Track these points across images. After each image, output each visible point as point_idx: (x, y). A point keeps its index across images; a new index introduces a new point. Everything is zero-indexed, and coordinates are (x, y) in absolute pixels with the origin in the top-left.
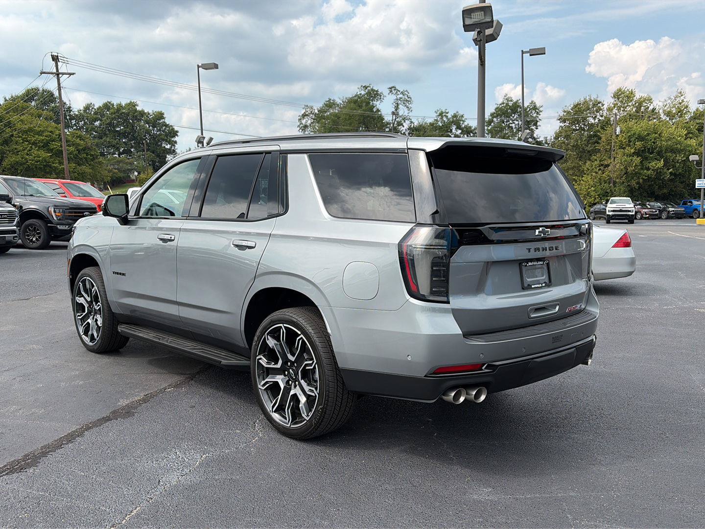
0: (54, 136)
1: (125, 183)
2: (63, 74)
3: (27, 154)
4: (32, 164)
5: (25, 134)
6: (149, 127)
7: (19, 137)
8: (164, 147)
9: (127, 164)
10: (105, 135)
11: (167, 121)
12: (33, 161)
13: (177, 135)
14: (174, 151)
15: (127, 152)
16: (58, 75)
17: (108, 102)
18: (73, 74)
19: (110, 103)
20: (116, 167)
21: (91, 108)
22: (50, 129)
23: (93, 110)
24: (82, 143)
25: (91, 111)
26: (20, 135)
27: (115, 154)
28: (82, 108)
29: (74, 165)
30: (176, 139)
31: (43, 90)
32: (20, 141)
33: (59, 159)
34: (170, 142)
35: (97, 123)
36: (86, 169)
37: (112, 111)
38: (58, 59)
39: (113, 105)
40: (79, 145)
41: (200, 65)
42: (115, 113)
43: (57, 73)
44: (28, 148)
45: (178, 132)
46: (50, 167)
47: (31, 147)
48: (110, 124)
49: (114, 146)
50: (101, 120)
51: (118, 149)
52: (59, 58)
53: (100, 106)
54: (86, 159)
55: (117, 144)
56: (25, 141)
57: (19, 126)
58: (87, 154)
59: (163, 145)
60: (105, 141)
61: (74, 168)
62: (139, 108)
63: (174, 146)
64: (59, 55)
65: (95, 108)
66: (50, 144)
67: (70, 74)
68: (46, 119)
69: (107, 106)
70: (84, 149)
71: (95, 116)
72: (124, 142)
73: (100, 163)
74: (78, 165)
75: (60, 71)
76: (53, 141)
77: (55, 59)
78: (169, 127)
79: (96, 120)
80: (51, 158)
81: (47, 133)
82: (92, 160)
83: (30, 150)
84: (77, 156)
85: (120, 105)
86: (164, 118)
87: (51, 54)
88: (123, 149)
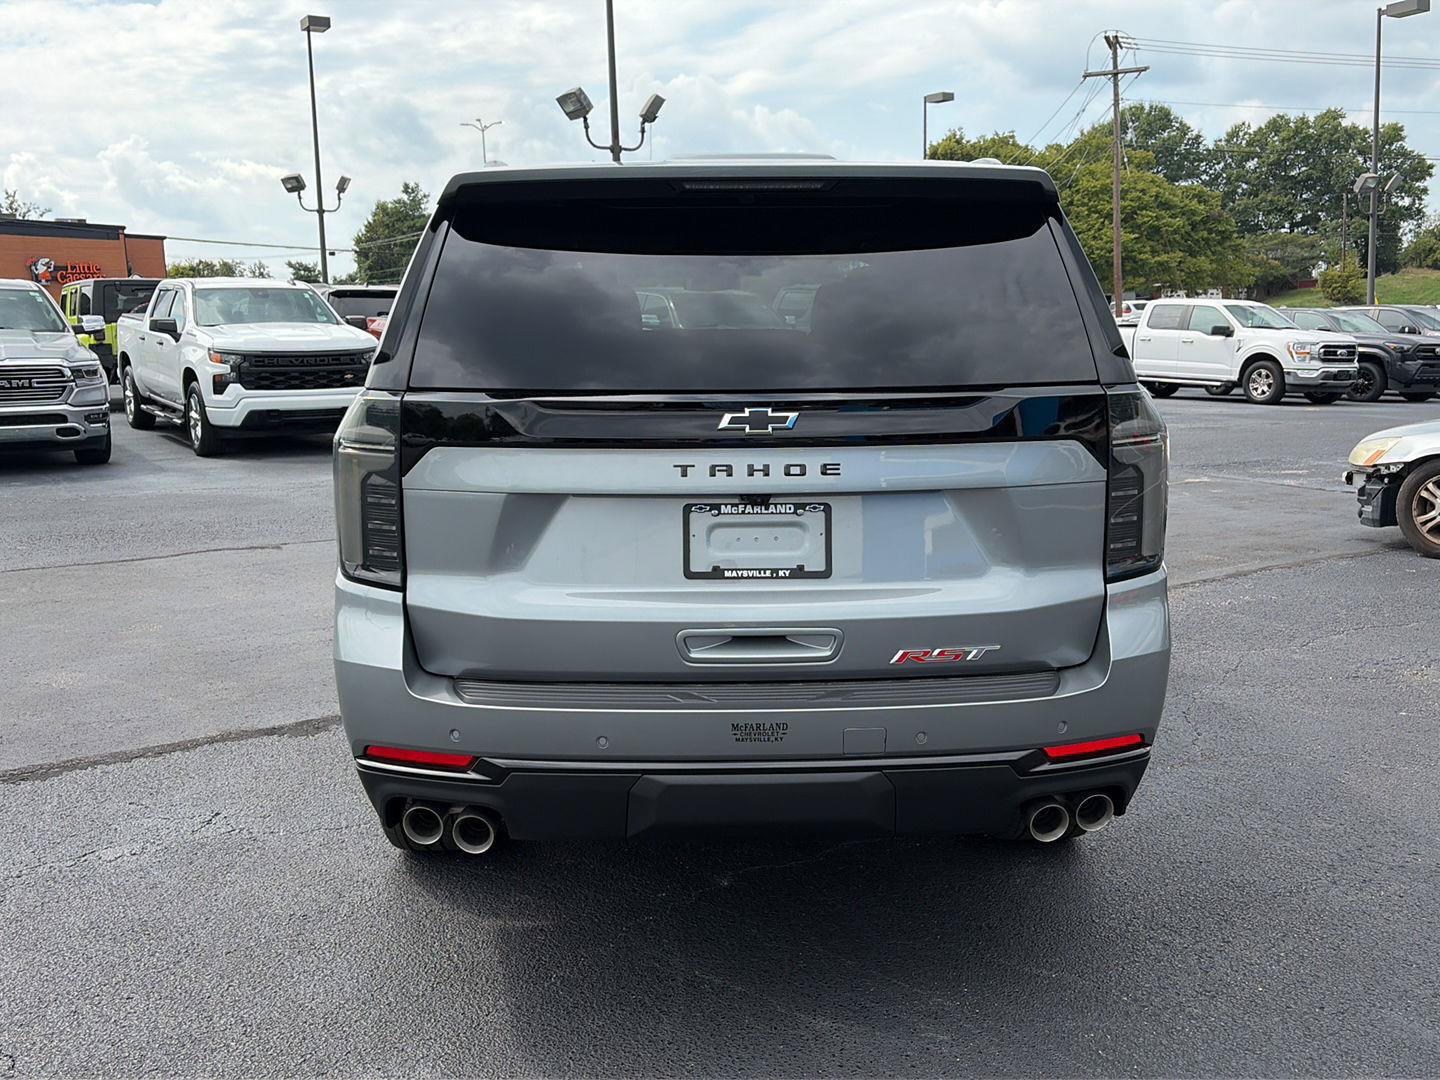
0: (1146, 198)
1: (1296, 288)
2: (1126, 72)
3: (1095, 238)
4: (1101, 257)
5: (1095, 199)
6: (1365, 162)
7: (1083, 205)
8: (1396, 203)
9: (1301, 246)
10: (1266, 187)
11: (1408, 145)
12: (1102, 250)
13: (1431, 175)
14: (1419, 211)
15: (1311, 221)
16: (1115, 75)
17: (1279, 116)
18: (1145, 69)
19: (1282, 117)
20: (1279, 254)
21: (1241, 134)
22: (1140, 186)
23: (1246, 136)
24: (1202, 208)
25: (1243, 139)
26: (1086, 201)
27: (1284, 227)
28: (1224, 136)
29: (1181, 254)
30: (1428, 183)
31: (1151, 107)
32: (1082, 211)
33: (1151, 243)
34: (1410, 192)
35: (1251, 164)
36: (1204, 263)
37: (1284, 134)
38: (1118, 42)
39: (1288, 122)
40: (1194, 213)
41: (1384, 8)
42: (1289, 139)
43: (1115, 71)
44: (1097, 226)
45: (1432, 168)
46: (1135, 262)
47: (1103, 223)
48: (1277, 164)
49: (1281, 210)
50: (1260, 157)
51: (1290, 215)
52: (1120, 40)
53: (1261, 128)
54: (1206, 240)
55: (1289, 204)
56: (1094, 212)
57: (1084, 183)
58: (1210, 231)
59: (1394, 200)
60: (1263, 200)
61: (1180, 262)
62: (1345, 123)
63: (1420, 199)
64: (1119, 35)
65: (1251, 131)
66: (1136, 214)
67: (1140, 70)
68: (1138, 166)
69: (1275, 126)
70: (1204, 222)
71: (1247, 149)
72: (1306, 200)
73: (1236, 249)
74: (1190, 254)
75: (1119, 68)
76: (1145, 208)
77: (1113, 43)
78: (1414, 158)
79: (1249, 157)
80: (1136, 243)
81: (1135, 194)
82: (1220, 243)
83: (1100, 230)
84: (1189, 235)
85: (1303, 121)
86: (1402, 139)
87: (1103, 35)
88: (1300, 215)
